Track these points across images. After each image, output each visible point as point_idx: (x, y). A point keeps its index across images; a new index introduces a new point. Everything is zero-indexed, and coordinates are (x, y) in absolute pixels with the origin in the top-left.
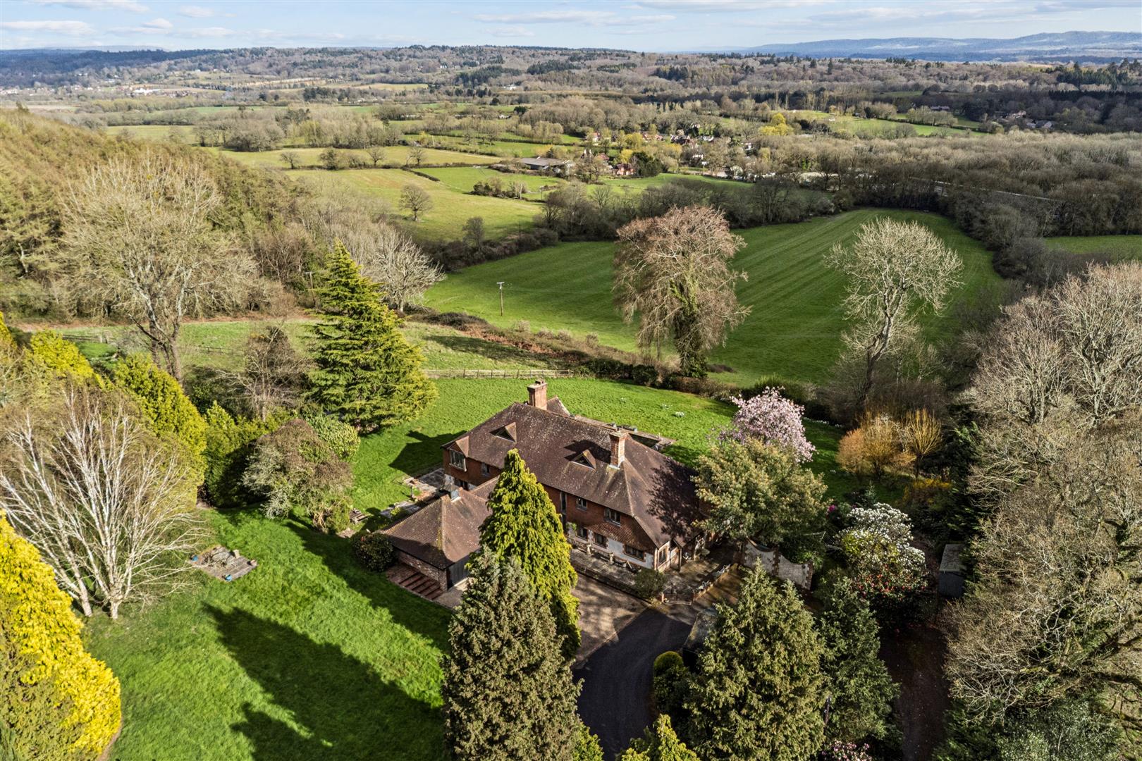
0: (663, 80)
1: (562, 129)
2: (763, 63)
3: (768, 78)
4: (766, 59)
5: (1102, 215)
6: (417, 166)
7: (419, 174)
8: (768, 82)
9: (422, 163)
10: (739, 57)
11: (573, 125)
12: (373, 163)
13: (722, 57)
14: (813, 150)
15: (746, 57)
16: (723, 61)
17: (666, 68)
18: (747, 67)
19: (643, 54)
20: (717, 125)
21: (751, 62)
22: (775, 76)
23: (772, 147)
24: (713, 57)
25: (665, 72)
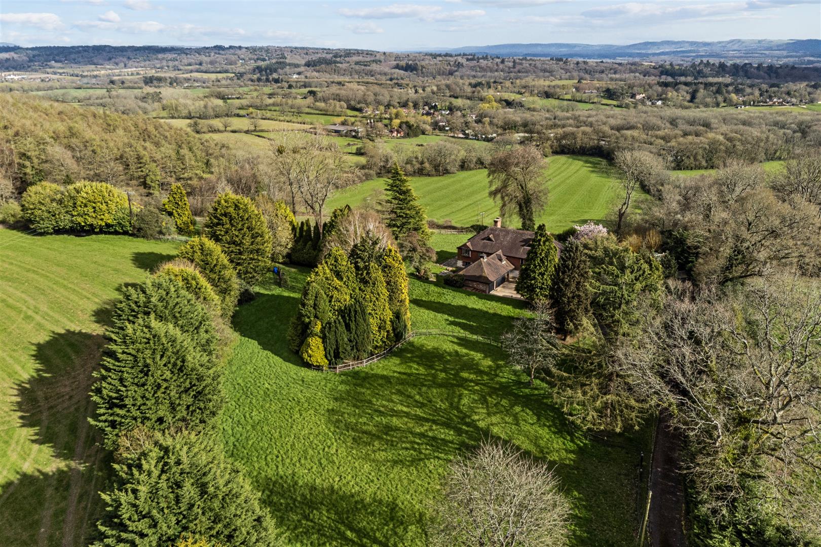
0: (402, 72)
1: (345, 106)
2: (468, 60)
3: (473, 70)
4: (470, 57)
5: (699, 157)
6: (255, 131)
7: (259, 136)
8: (474, 73)
9: (258, 129)
10: (451, 56)
11: (353, 103)
12: (224, 129)
13: (440, 55)
14: (518, 119)
15: (456, 56)
16: (440, 59)
17: (403, 63)
18: (459, 63)
19: (384, 53)
20: (451, 103)
21: (460, 59)
22: (478, 69)
23: (490, 117)
24: (434, 56)
25: (402, 66)
